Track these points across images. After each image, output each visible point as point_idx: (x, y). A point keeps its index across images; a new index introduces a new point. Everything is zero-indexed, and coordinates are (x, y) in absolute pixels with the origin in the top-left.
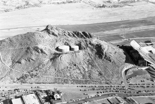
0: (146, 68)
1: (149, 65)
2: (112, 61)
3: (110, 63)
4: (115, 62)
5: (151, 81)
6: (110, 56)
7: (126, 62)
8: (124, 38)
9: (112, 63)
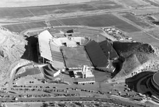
0: (44, 65)
1: (47, 62)
2: (5, 56)
3: (3, 59)
4: (9, 58)
5: (42, 82)
6: (3, 50)
7: (22, 58)
8: (48, 25)
9: (5, 58)
